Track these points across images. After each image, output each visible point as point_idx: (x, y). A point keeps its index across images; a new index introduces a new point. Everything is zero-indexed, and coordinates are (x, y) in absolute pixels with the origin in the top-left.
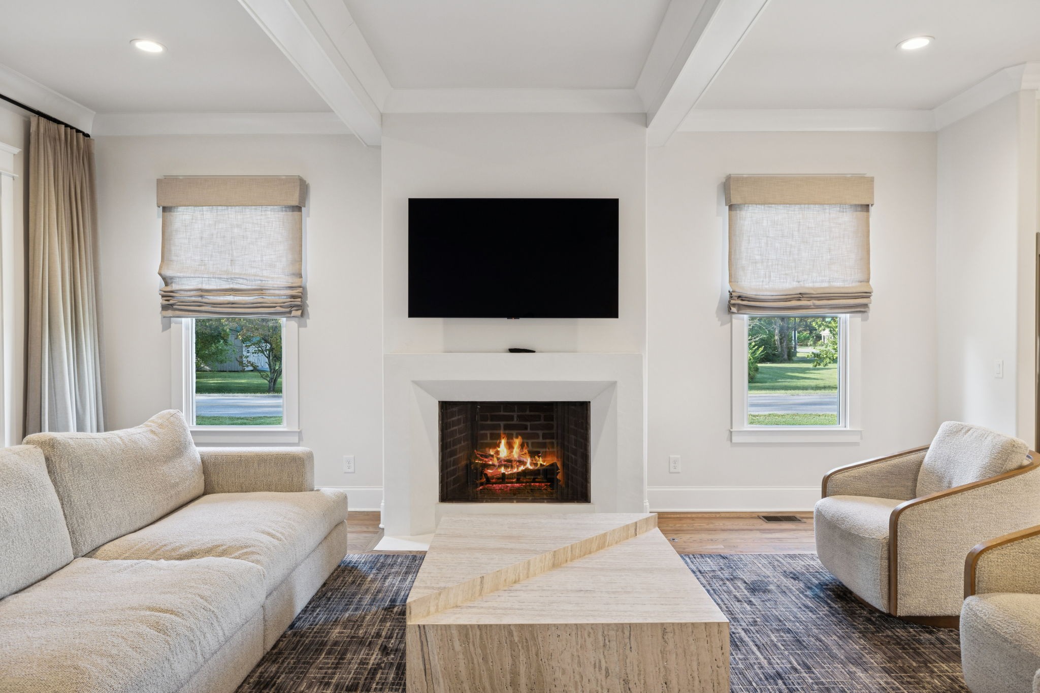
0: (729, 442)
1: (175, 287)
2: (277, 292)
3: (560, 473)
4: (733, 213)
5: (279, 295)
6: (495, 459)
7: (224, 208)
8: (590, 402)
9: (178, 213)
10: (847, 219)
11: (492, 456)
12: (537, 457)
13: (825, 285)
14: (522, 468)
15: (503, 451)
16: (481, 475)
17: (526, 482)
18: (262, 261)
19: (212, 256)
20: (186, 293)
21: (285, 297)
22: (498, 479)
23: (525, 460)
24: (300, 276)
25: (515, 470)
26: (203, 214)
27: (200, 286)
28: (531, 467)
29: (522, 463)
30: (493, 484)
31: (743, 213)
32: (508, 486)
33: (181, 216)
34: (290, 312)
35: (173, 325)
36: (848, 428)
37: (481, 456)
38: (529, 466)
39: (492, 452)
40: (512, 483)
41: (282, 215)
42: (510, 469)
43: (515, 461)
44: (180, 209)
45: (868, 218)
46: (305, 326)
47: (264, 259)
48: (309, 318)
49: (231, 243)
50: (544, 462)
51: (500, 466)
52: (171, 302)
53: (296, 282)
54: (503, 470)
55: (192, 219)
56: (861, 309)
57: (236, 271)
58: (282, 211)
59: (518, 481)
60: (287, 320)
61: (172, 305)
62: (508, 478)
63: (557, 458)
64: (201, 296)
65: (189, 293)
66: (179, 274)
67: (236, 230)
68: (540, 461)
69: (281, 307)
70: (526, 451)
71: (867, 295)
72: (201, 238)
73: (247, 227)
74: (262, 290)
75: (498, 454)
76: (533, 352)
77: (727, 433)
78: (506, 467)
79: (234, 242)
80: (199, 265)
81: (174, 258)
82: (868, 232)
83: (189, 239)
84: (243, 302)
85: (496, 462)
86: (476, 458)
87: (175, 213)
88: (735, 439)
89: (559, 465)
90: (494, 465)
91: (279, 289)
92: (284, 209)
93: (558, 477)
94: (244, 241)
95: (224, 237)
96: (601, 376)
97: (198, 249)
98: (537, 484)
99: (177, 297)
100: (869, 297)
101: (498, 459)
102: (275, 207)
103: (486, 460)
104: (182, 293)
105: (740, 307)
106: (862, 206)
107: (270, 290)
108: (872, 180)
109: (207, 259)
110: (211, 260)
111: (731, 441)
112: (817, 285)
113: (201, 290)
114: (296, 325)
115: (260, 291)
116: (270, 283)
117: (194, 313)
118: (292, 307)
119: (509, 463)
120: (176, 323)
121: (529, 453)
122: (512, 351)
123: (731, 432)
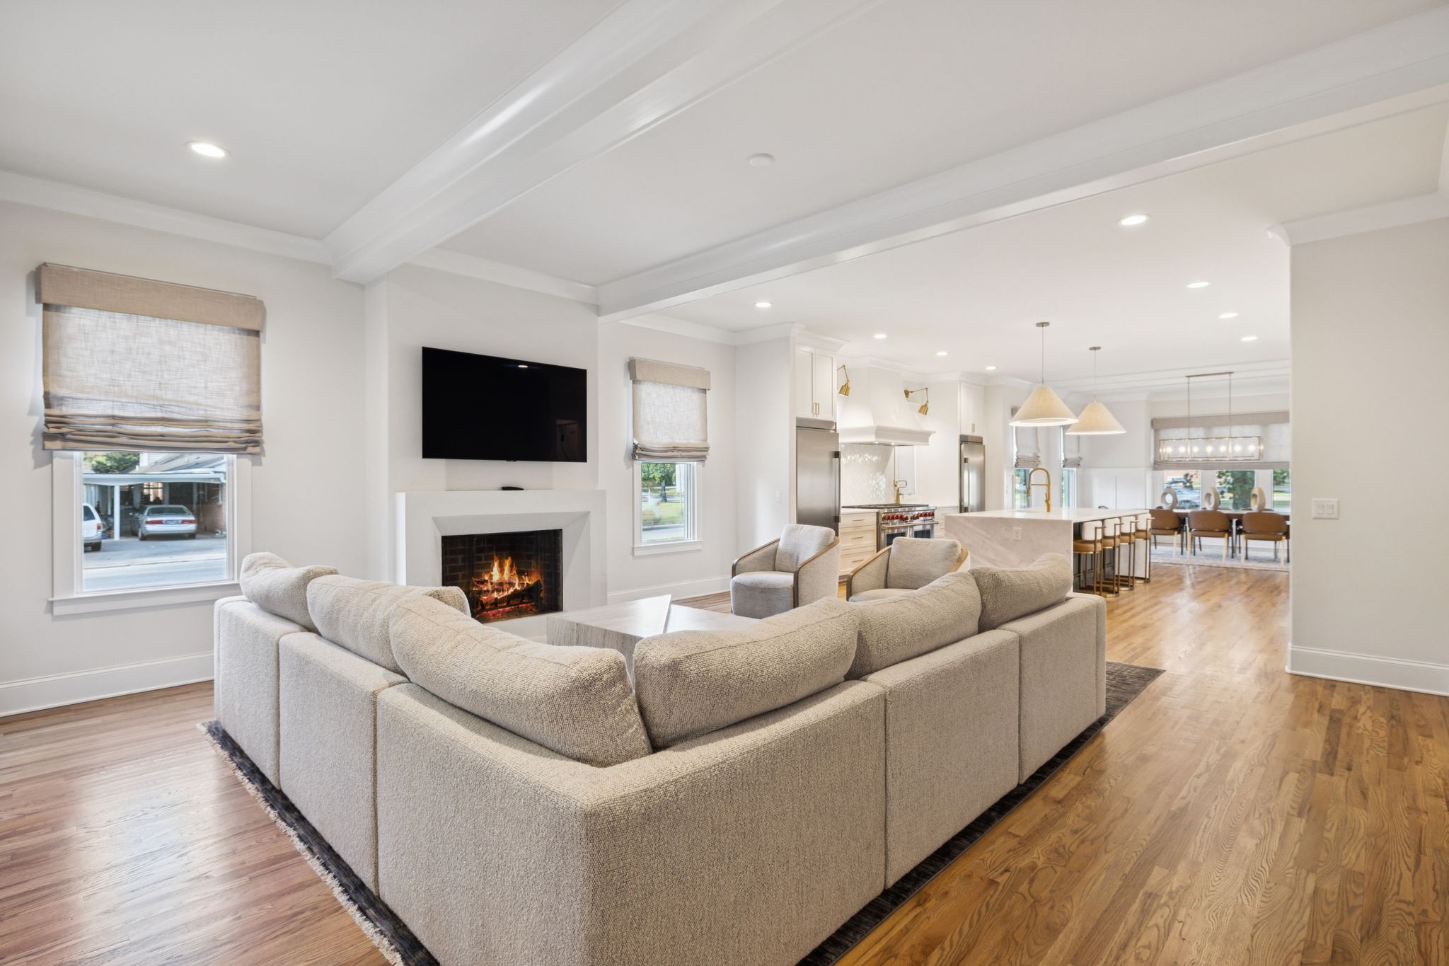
0: (632, 556)
1: (65, 410)
2: (229, 425)
3: (543, 591)
4: (635, 385)
5: (230, 429)
6: (489, 584)
7: (151, 318)
8: (561, 530)
9: (71, 315)
10: (696, 397)
11: (487, 581)
12: (523, 577)
13: (685, 442)
14: (511, 590)
15: (496, 575)
16: (477, 604)
17: (515, 605)
18: (206, 388)
19: (130, 376)
20: (88, 419)
21: (239, 431)
22: (492, 604)
23: (514, 582)
24: (258, 408)
25: (506, 594)
26: (115, 322)
27: (109, 412)
28: (519, 588)
29: (511, 584)
30: (487, 610)
31: (641, 386)
32: (499, 611)
33: (77, 319)
34: (245, 449)
35: (56, 461)
36: (696, 540)
37: (478, 582)
38: (517, 587)
39: (486, 578)
40: (504, 607)
41: (235, 337)
42: (501, 593)
43: (506, 583)
44: (75, 310)
45: (706, 397)
46: (260, 464)
47: (210, 385)
48: (264, 456)
49: (160, 362)
50: (530, 580)
51: (493, 592)
52: (64, 430)
53: (252, 415)
54: (495, 595)
55: (97, 326)
56: (702, 459)
57: (168, 397)
58: (234, 333)
59: (508, 605)
60: (237, 458)
61: (62, 434)
62: (500, 603)
63: (541, 575)
64: (113, 425)
65: (93, 420)
66: (75, 395)
67: (167, 348)
68: (527, 581)
69: (235, 442)
70: (515, 572)
71: (706, 449)
72: (113, 352)
73: (184, 346)
74: (206, 421)
75: (492, 579)
76: (522, 489)
77: (631, 550)
78: (498, 591)
79: (165, 362)
80: (109, 385)
81: (65, 373)
82: (706, 407)
83: (91, 350)
84: (182, 435)
85: (489, 587)
86: (474, 585)
87: (67, 315)
88: (637, 553)
89: (542, 582)
90: (488, 591)
91: (232, 421)
92: (237, 331)
93: (541, 595)
94: (180, 361)
95: (149, 354)
96: (577, 507)
97: (107, 365)
98: (524, 605)
99: (75, 424)
100: (707, 451)
101: (492, 583)
102: (224, 327)
103: (482, 586)
104: (82, 418)
105: (640, 455)
106: (703, 389)
107: (218, 421)
108: (709, 373)
109: (122, 379)
110: (129, 381)
111: (633, 555)
112: (682, 441)
113: (113, 417)
114: (250, 463)
115: (205, 422)
116: (218, 414)
117: (100, 446)
118: (247, 442)
119: (500, 586)
120: (62, 457)
121: (517, 573)
122: (505, 489)
123: (633, 548)
